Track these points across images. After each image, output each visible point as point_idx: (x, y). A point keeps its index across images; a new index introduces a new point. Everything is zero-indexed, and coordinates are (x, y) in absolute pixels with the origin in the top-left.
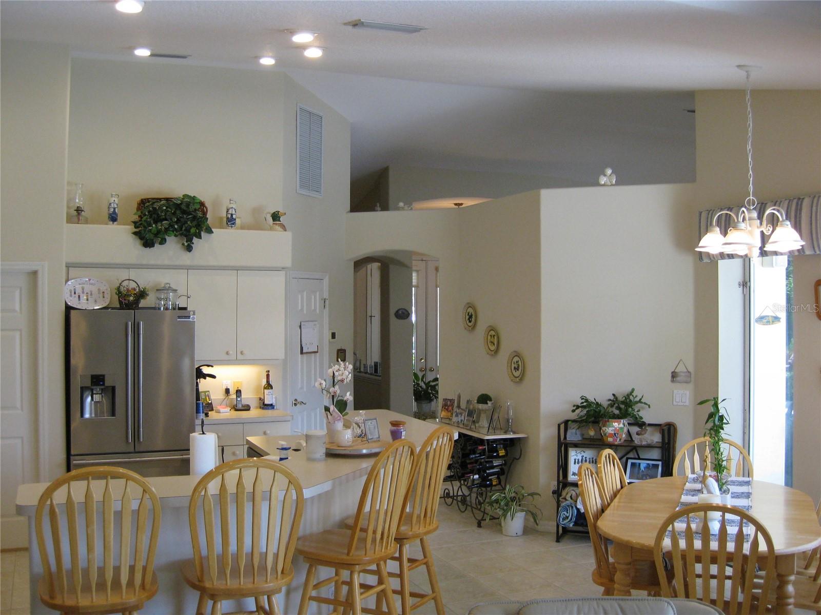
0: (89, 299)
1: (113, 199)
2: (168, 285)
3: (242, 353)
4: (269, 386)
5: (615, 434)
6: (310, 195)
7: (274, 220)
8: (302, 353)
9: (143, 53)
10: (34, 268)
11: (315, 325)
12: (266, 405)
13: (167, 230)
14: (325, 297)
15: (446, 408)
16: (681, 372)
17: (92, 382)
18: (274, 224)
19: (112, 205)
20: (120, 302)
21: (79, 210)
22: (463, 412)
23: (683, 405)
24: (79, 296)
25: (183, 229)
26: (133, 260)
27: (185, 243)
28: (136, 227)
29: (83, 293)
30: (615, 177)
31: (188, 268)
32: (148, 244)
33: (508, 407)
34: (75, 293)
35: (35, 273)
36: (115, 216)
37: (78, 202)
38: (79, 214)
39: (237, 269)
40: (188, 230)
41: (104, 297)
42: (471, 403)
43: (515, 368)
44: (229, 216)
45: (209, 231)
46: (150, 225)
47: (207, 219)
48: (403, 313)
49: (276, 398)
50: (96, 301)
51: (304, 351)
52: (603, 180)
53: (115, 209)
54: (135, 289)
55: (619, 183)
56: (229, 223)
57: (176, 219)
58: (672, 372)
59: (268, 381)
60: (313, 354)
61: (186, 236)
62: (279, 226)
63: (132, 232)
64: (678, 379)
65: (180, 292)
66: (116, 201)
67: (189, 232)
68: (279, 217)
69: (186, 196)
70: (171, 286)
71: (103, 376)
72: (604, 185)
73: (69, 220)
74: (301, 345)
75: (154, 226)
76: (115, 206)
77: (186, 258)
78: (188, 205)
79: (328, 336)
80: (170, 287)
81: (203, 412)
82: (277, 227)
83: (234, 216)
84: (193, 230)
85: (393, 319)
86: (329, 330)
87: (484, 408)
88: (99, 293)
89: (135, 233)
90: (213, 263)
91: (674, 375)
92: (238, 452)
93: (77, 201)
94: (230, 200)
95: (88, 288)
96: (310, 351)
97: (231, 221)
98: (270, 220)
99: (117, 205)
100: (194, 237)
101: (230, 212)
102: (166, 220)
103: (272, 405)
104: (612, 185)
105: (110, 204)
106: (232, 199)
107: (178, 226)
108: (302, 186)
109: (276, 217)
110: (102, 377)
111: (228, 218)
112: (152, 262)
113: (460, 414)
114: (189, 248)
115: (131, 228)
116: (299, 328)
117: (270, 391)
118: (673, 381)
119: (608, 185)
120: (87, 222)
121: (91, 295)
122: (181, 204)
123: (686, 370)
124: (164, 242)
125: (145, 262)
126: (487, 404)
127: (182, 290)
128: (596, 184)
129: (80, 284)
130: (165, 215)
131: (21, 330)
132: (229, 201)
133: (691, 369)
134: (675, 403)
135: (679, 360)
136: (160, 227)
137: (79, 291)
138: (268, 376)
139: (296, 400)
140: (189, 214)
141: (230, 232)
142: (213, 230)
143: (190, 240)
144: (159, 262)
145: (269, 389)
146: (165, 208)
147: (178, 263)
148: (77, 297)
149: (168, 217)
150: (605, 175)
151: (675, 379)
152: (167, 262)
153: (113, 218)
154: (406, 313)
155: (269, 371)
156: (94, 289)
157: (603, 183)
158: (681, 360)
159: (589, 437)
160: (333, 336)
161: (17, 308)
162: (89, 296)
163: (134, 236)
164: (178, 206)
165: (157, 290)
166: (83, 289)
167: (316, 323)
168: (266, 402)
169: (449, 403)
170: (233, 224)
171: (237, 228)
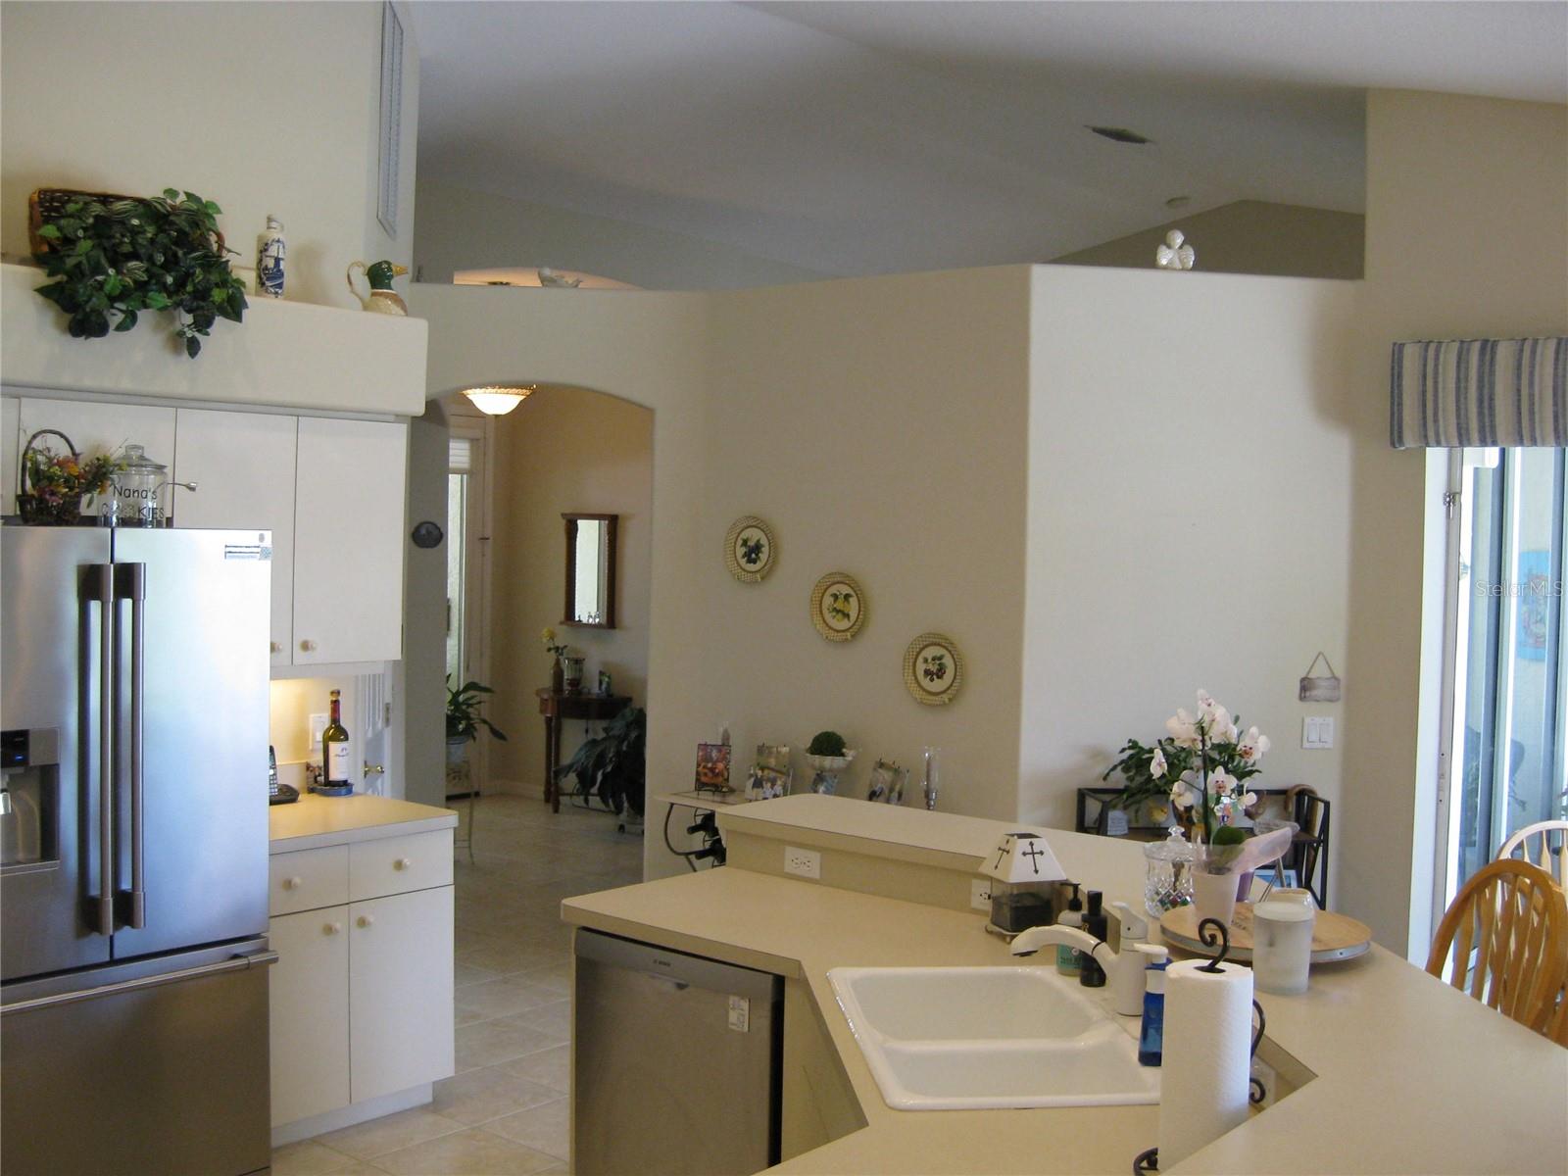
2: (139, 452)
3: (304, 645)
4: (338, 732)
5: (1223, 817)
6: (388, 228)
7: (374, 285)
12: (329, 783)
13: (141, 288)
15: (710, 765)
16: (1318, 678)
18: (373, 294)
22: (779, 775)
23: (1323, 749)
26: (33, 374)
27: (184, 330)
30: (1192, 252)
31: (177, 404)
32: (84, 323)
33: (929, 764)
39: (296, 413)
42: (770, 753)
43: (927, 673)
44: (271, 263)
46: (98, 269)
48: (429, 533)
52: (1165, 257)
54: (66, 462)
55: (1198, 266)
56: (268, 284)
57: (163, 259)
58: (1303, 680)
59: (335, 720)
61: (191, 312)
62: (386, 301)
63: (35, 287)
64: (1315, 693)
67: (206, 300)
68: (391, 278)
70: (146, 454)
71: (25, 734)
72: (1165, 268)
75: (111, 271)
77: (178, 374)
78: (193, 219)
80: (142, 458)
82: (386, 307)
83: (281, 265)
84: (217, 294)
87: (835, 766)
89: (44, 291)
90: (245, 393)
91: (1306, 686)
92: (338, 925)
94: (269, 219)
97: (275, 278)
98: (362, 282)
100: (215, 319)
101: (273, 251)
102: (137, 257)
103: (345, 783)
104: (1183, 269)
106: (274, 217)
107: (172, 277)
109: (378, 275)
110: (21, 739)
111: (266, 268)
113: (768, 780)
114: (193, 348)
115: (33, 275)
117: (344, 744)
118: (1302, 698)
119: (1175, 269)
122: (173, 215)
123: (1329, 676)
124: (130, 324)
125: (66, 379)
126: (843, 755)
127: (175, 469)
128: (1151, 263)
130: (133, 244)
132: (266, 220)
133: (1340, 672)
134: (1306, 745)
135: (1316, 654)
136: (126, 279)
138: (335, 705)
143: (201, 323)
144: (107, 383)
145: (339, 740)
146: (131, 223)
150: (1169, 247)
151: (1308, 694)
152: (127, 384)
154: (436, 532)
155: (338, 693)
157: (1164, 262)
158: (1320, 654)
159: (1152, 826)
163: (39, 298)
168: (333, 776)
169: (714, 754)
170: (280, 286)
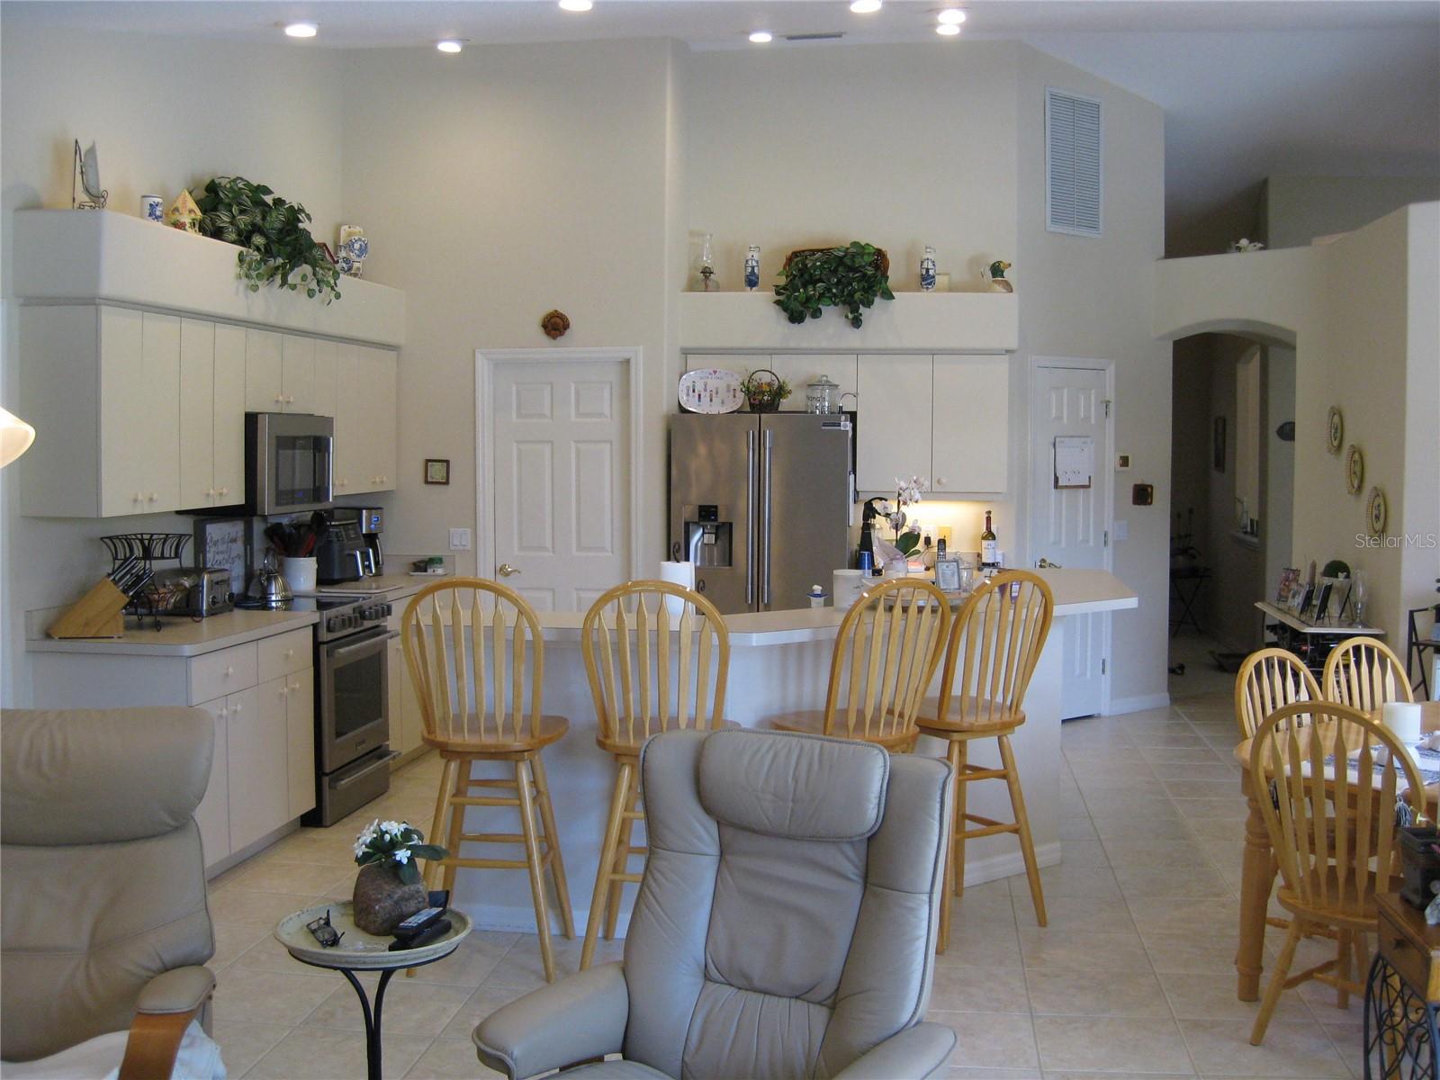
0: (714, 399)
1: (751, 253)
2: (825, 378)
3: (939, 482)
4: (990, 535)
6: (1077, 233)
7: (994, 275)
8: (1056, 486)
9: (761, 38)
10: (627, 355)
11: (1085, 443)
12: (985, 564)
13: (822, 295)
14: (1107, 399)
15: (1287, 583)
17: (700, 516)
18: (993, 281)
19: (750, 262)
20: (751, 405)
21: (707, 272)
22: (1302, 589)
24: (700, 396)
25: (845, 293)
26: (775, 342)
27: (849, 315)
28: (778, 293)
29: (705, 390)
31: (857, 352)
32: (796, 318)
33: (1356, 582)
34: (694, 391)
35: (628, 361)
36: (753, 278)
37: (707, 261)
38: (707, 278)
39: (933, 353)
40: (851, 295)
41: (735, 397)
43: (1376, 516)
44: (924, 272)
45: (888, 295)
46: (796, 290)
47: (888, 277)
49: (1003, 555)
50: (723, 403)
51: (1060, 484)
53: (753, 268)
54: (769, 385)
56: (923, 283)
57: (836, 280)
59: (989, 528)
60: (1082, 490)
61: (850, 304)
62: (999, 284)
63: (774, 300)
65: (842, 389)
66: (756, 257)
67: (853, 297)
68: (1003, 272)
69: (855, 244)
70: (829, 379)
71: (716, 507)
73: (692, 287)
74: (1055, 475)
75: (802, 291)
76: (754, 264)
77: (853, 338)
78: (853, 256)
79: (1112, 460)
80: (826, 381)
81: (869, 569)
82: (998, 288)
83: (931, 272)
84: (857, 296)
85: (1273, 438)
86: (1115, 452)
88: (728, 391)
89: (778, 302)
90: (893, 343)
93: (705, 259)
94: (927, 248)
95: (713, 383)
96: (1074, 484)
97: (926, 280)
98: (988, 275)
99: (757, 262)
100: (861, 306)
101: (925, 265)
102: (820, 280)
105: (747, 261)
106: (928, 245)
107: (837, 290)
108: (1055, 220)
109: (997, 270)
110: (713, 509)
111: (923, 275)
112: (804, 345)
113: (1298, 593)
114: (857, 322)
115: (771, 295)
116: (1052, 447)
117: (991, 542)
120: (718, 288)
121: (717, 393)
122: (845, 256)
124: (818, 315)
125: (792, 344)
127: (846, 385)
129: (701, 378)
130: (820, 275)
131: (611, 442)
132: (924, 248)
136: (812, 293)
137: (699, 387)
138: (989, 519)
139: (1043, 561)
140: (855, 270)
141: (925, 296)
142: (894, 293)
143: (855, 310)
144: (814, 345)
145: (990, 539)
146: (818, 264)
147: (843, 345)
148: (697, 396)
149: (824, 277)
152: (824, 344)
153: (752, 282)
155: (989, 512)
156: (722, 385)
160: (1125, 461)
161: (607, 411)
162: (714, 395)
163: (775, 306)
164: (841, 259)
165: (809, 385)
166: (705, 386)
167: (1089, 440)
168: (985, 560)
169: (1291, 576)
170: (930, 284)
171: (938, 290)
